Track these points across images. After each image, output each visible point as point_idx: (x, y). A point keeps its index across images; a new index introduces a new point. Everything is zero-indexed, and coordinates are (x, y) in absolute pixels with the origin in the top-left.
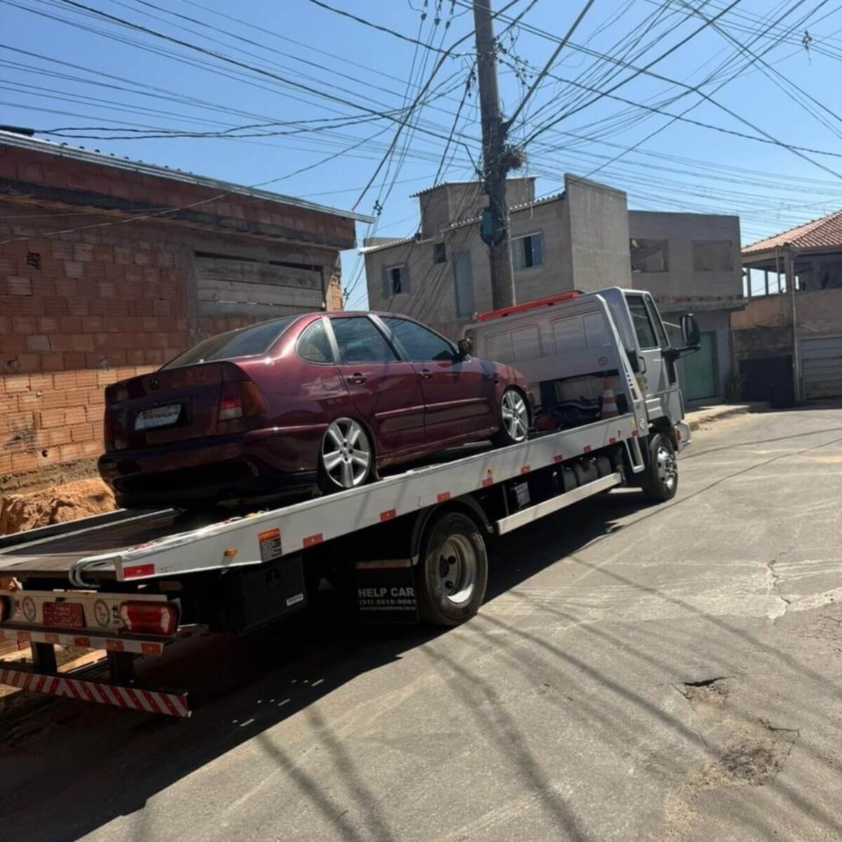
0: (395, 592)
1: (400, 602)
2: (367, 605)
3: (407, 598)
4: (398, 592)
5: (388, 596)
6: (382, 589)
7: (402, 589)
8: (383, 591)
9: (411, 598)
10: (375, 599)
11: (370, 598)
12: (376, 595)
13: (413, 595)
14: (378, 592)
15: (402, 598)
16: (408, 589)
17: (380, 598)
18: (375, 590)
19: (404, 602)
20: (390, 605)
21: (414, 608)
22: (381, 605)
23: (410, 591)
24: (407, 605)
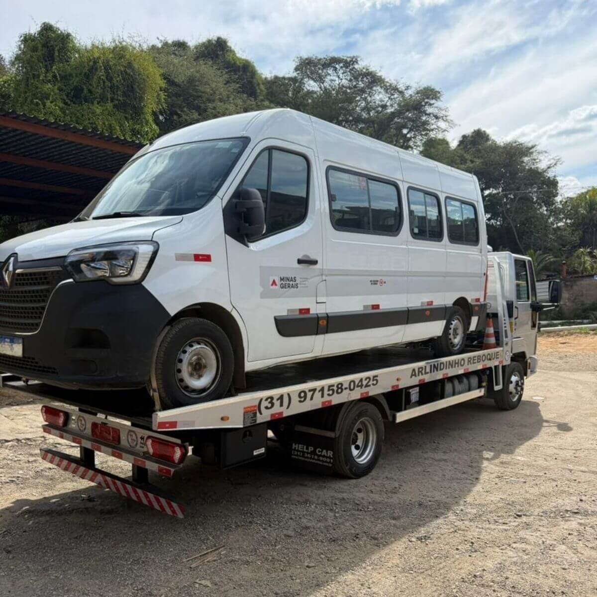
0: (319, 451)
1: (321, 458)
2: (297, 455)
3: (327, 457)
4: (322, 452)
5: (314, 453)
6: (310, 448)
7: (324, 451)
8: (311, 449)
9: (330, 458)
10: (303, 452)
11: (300, 451)
12: (305, 450)
13: (332, 456)
14: (307, 448)
15: (324, 456)
16: (329, 452)
17: (308, 453)
18: (305, 447)
19: (325, 459)
20: (314, 459)
21: (330, 465)
22: (307, 458)
23: (330, 453)
24: (326, 462)
